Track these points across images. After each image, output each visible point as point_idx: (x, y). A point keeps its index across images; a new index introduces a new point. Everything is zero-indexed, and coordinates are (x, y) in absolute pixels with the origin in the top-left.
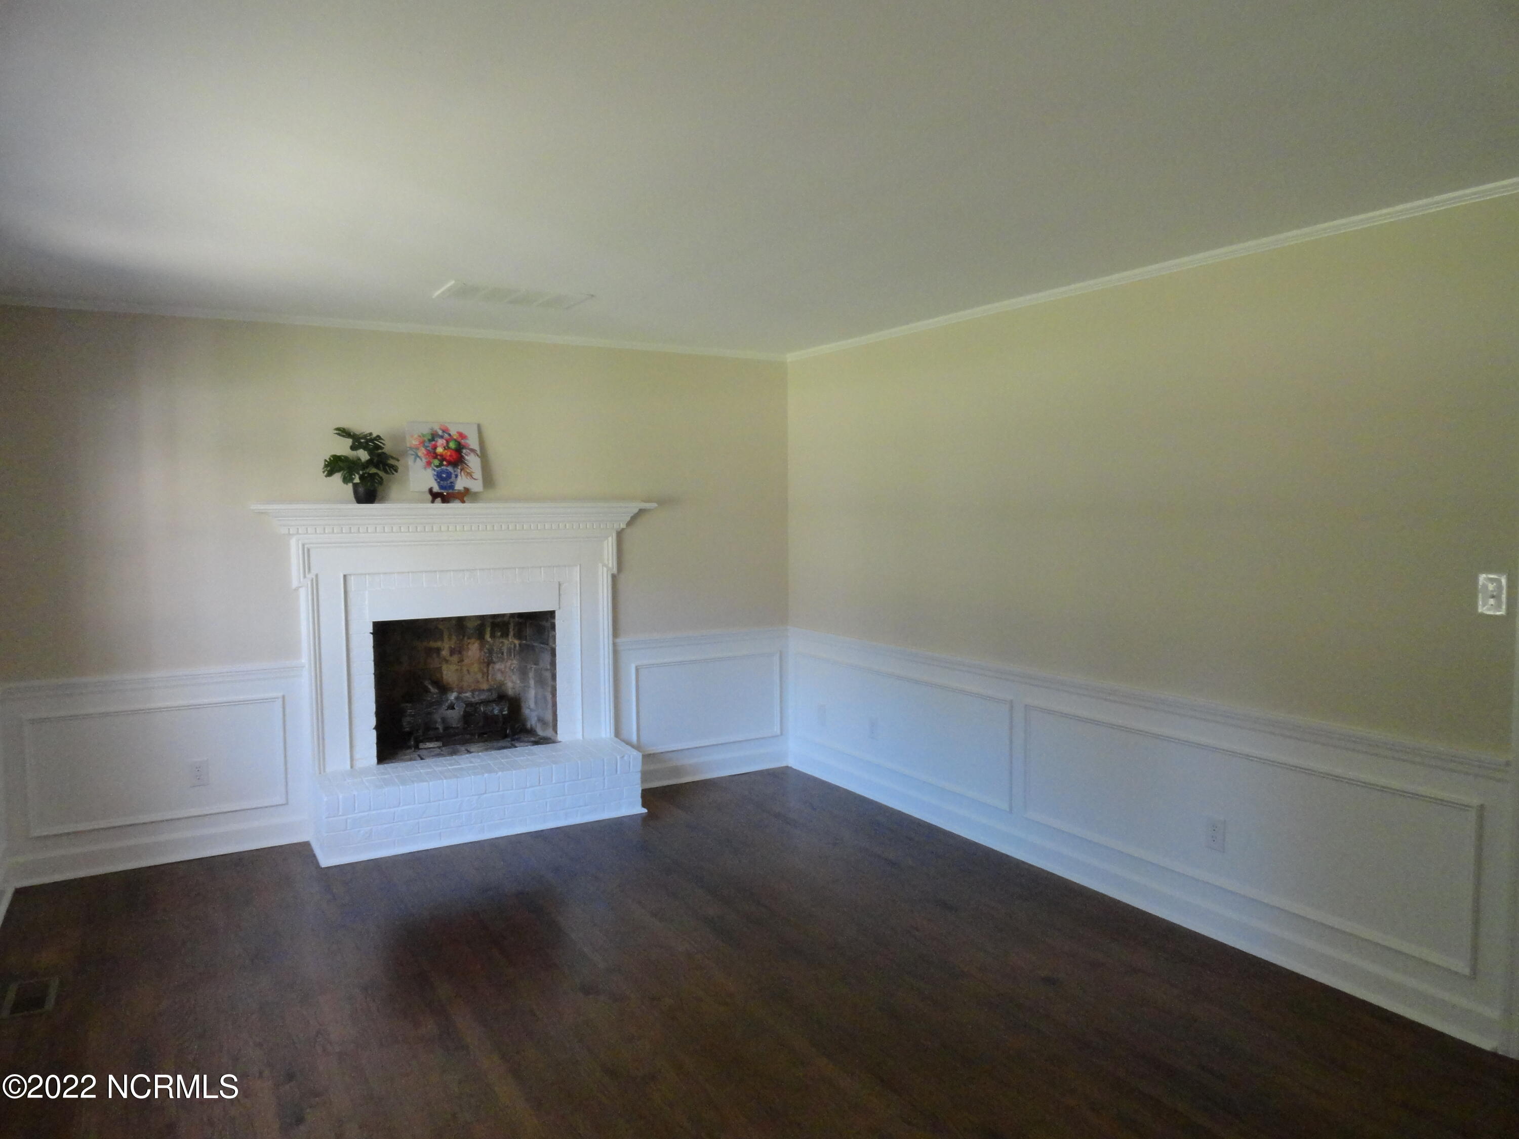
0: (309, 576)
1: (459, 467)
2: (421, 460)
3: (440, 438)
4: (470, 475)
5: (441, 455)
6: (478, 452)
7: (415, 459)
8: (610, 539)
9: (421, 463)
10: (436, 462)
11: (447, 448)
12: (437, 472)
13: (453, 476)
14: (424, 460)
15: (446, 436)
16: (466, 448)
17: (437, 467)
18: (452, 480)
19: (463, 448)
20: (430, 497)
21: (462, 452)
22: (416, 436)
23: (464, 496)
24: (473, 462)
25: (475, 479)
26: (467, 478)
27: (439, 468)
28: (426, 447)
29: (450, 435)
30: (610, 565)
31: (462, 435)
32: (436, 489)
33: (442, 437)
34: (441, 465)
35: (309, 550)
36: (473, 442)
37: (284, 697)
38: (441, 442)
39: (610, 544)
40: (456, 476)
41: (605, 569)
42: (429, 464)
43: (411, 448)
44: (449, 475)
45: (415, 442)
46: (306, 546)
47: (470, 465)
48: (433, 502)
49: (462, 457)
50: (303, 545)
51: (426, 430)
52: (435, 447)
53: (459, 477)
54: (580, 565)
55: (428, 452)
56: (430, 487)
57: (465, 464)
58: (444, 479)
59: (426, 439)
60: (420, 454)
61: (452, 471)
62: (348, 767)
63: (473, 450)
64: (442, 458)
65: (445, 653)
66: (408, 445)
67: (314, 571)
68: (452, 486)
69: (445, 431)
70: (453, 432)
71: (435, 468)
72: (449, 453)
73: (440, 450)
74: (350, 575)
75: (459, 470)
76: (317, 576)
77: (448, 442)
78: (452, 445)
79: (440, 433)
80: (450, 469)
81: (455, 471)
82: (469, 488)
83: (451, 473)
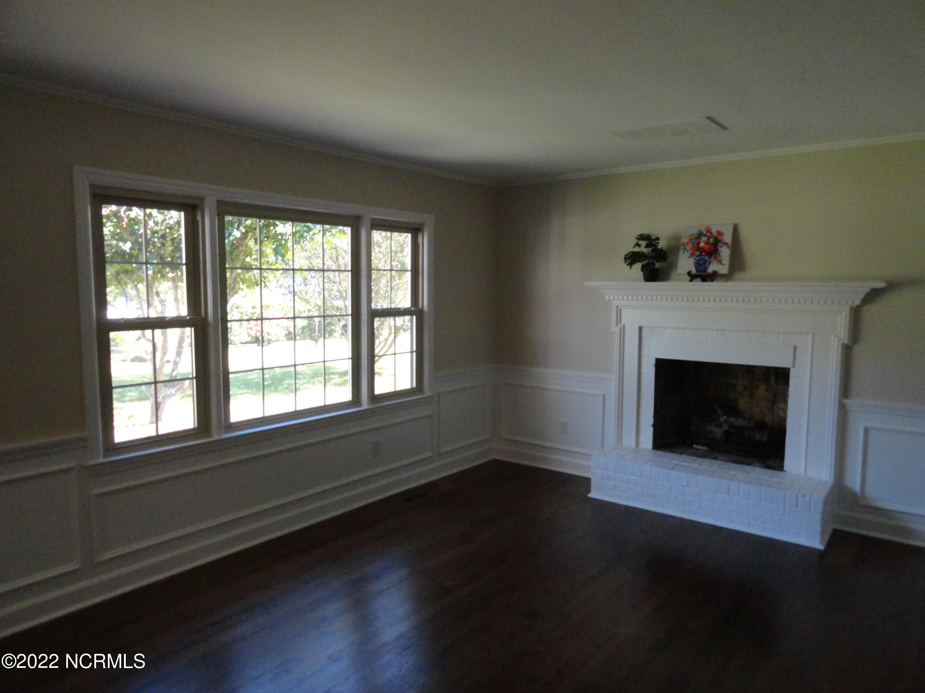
0: (619, 326)
1: (713, 256)
2: (688, 252)
3: (703, 236)
4: (720, 262)
5: (702, 248)
6: (730, 245)
7: (684, 252)
8: (843, 314)
9: (687, 254)
10: (698, 253)
11: (707, 243)
12: (697, 261)
13: (708, 263)
14: (690, 252)
15: (709, 234)
16: (721, 242)
17: (698, 256)
18: (706, 265)
19: (718, 243)
20: (688, 278)
21: (718, 245)
22: (688, 236)
23: (712, 277)
24: (725, 253)
25: (723, 265)
26: (717, 264)
27: (699, 258)
28: (692, 243)
29: (711, 233)
30: (842, 336)
31: (720, 233)
32: (694, 271)
33: (705, 235)
34: (701, 255)
35: (621, 310)
36: (728, 238)
37: (604, 395)
38: (704, 239)
39: (843, 318)
40: (710, 263)
41: (836, 339)
42: (692, 255)
43: (683, 244)
44: (705, 262)
45: (686, 240)
46: (619, 308)
47: (721, 254)
48: (691, 281)
49: (718, 249)
50: (617, 307)
51: (695, 232)
52: (699, 243)
53: (712, 264)
54: (813, 334)
55: (693, 247)
56: (690, 270)
57: (719, 255)
58: (701, 265)
59: (694, 237)
60: (688, 248)
61: (708, 259)
62: (634, 445)
63: (726, 244)
64: (702, 250)
65: (740, 388)
66: (682, 242)
67: (623, 323)
68: (705, 270)
69: (709, 230)
70: (714, 232)
71: (696, 258)
72: (708, 247)
73: (702, 245)
74: (644, 327)
75: (712, 259)
76: (624, 326)
77: (709, 238)
78: (711, 240)
79: (705, 232)
80: (706, 258)
81: (709, 259)
82: (717, 271)
83: (706, 261)
